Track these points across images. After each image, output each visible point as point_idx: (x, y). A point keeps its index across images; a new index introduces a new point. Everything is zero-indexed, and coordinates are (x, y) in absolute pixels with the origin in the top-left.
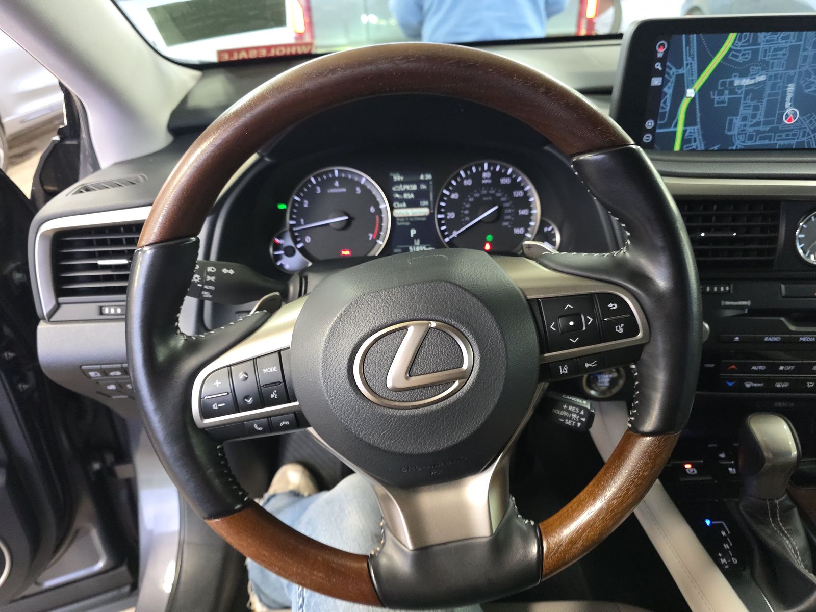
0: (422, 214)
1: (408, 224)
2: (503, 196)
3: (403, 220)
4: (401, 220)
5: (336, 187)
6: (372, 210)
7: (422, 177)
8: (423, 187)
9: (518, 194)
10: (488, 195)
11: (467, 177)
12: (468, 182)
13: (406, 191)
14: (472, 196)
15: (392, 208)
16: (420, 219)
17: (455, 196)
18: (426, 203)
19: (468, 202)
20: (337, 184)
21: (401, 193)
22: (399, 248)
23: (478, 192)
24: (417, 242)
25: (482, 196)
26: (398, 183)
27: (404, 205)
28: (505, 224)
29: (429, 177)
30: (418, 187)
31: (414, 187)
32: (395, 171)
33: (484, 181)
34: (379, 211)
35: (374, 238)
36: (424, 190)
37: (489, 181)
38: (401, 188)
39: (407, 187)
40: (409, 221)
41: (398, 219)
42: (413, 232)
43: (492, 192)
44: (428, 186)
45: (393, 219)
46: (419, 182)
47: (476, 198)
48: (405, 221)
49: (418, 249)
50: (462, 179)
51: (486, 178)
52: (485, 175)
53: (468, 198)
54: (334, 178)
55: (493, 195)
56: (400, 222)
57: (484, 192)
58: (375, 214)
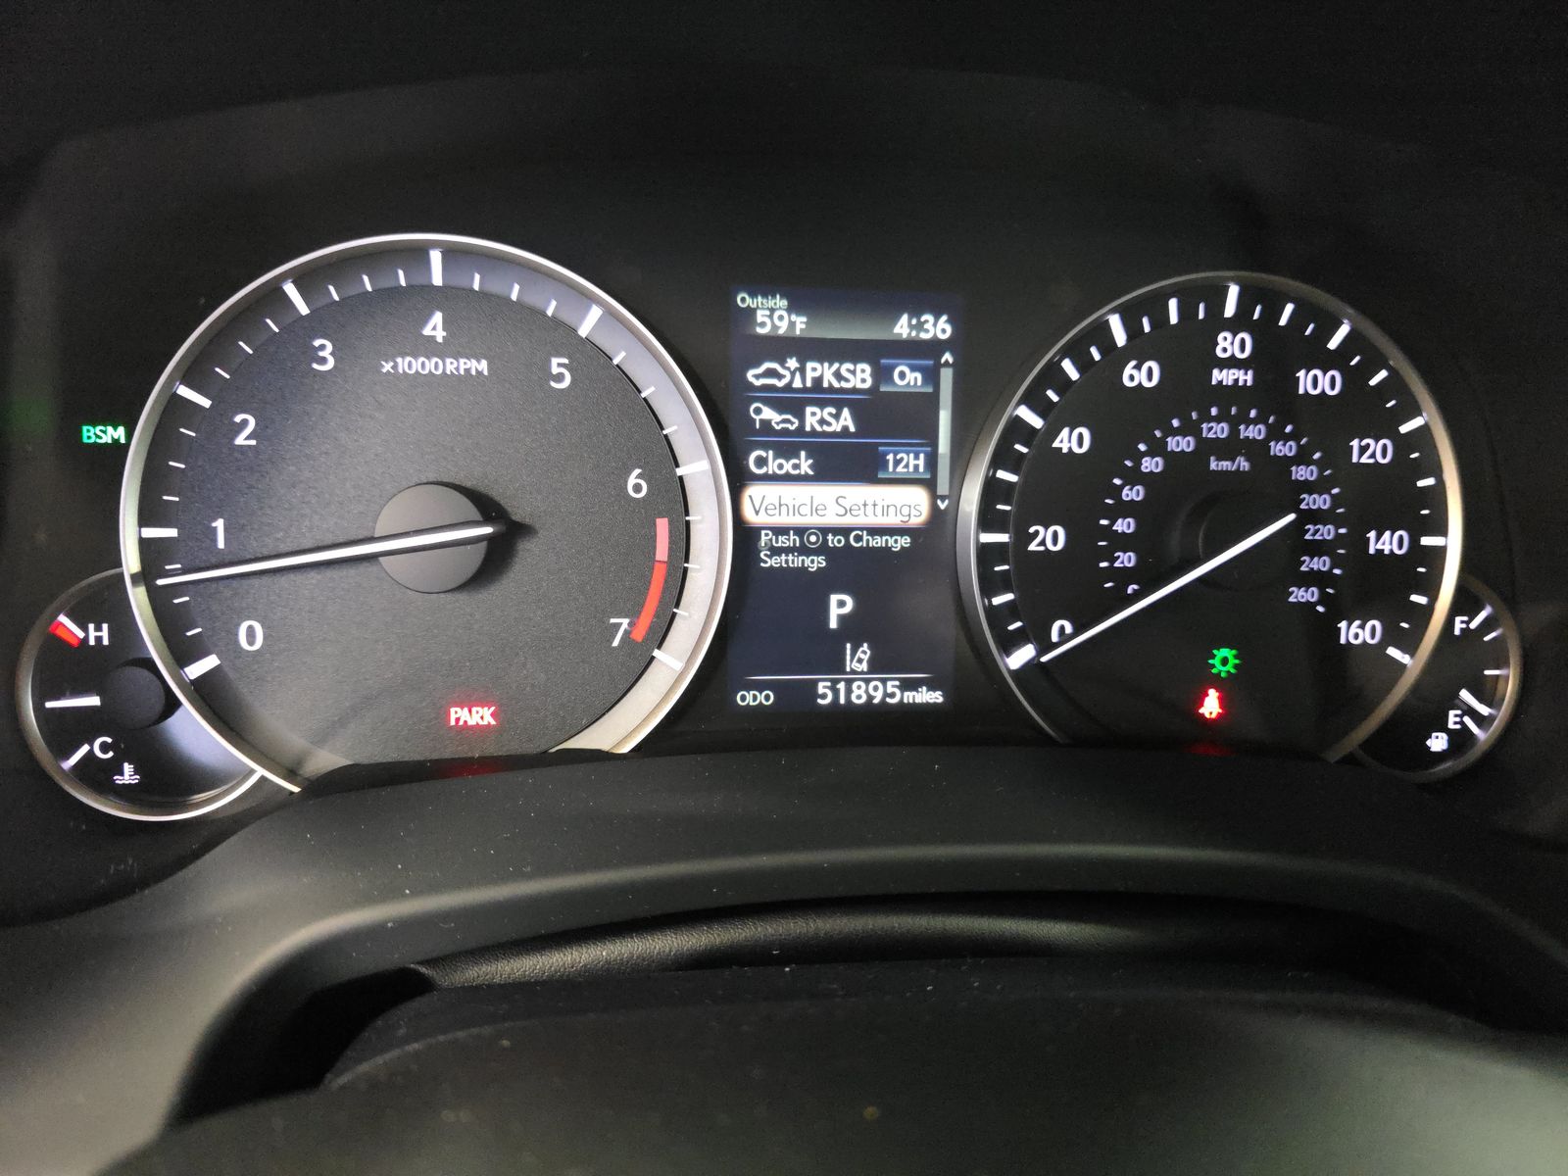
0: (892, 520)
1: (816, 563)
2: (1302, 458)
3: (793, 540)
4: (782, 541)
5: (429, 348)
6: (636, 484)
7: (903, 328)
8: (907, 378)
9: (1372, 451)
10: (1229, 447)
11: (1139, 348)
12: (1141, 375)
13: (820, 395)
14: (1157, 449)
15: (739, 478)
16: (878, 542)
17: (1073, 441)
18: (912, 462)
19: (1134, 477)
20: (435, 327)
21: (791, 402)
22: (760, 687)
23: (1190, 429)
24: (859, 659)
25: (1207, 448)
26: (781, 347)
27: (805, 465)
28: (1300, 595)
29: (938, 328)
30: (882, 374)
31: (860, 376)
32: (764, 286)
33: (1221, 376)
34: (675, 498)
35: (639, 635)
36: (908, 397)
37: (1246, 378)
38: (789, 373)
39: (822, 371)
40: (823, 549)
41: (765, 538)
42: (839, 606)
43: (1254, 432)
44: (932, 376)
45: (745, 537)
46: (882, 354)
47: (1172, 458)
48: (804, 550)
49: (859, 695)
50: (1116, 359)
51: (1232, 363)
52: (1228, 344)
53: (1138, 457)
54: (425, 297)
55: (1256, 451)
56: (775, 551)
57: (1220, 430)
58: (647, 511)
